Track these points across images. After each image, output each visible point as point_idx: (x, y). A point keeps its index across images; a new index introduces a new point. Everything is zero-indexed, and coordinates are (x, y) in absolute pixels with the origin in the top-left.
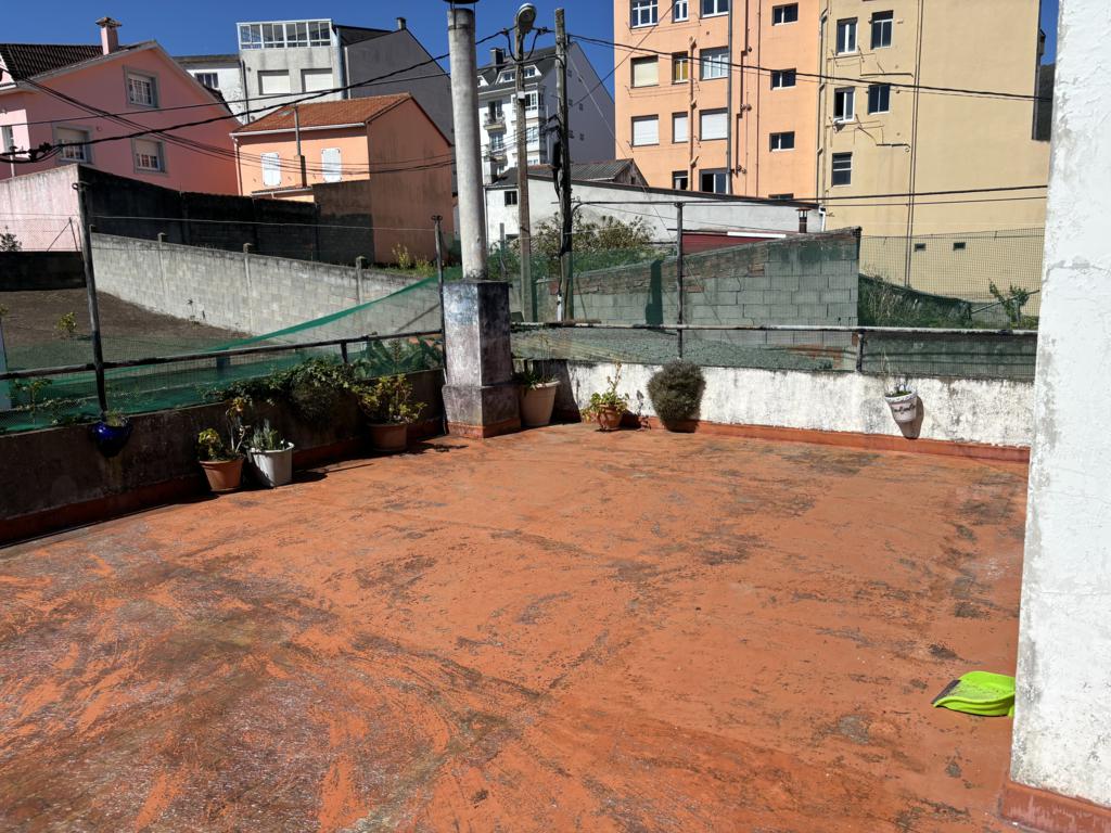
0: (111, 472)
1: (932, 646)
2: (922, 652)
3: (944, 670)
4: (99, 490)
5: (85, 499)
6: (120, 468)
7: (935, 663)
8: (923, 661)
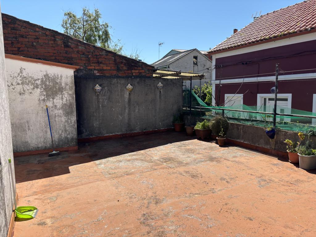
0: (272, 143)
1: (46, 224)
2: (49, 221)
3: (39, 219)
4: (269, 146)
5: (265, 147)
6: (274, 143)
7: (42, 220)
8: (46, 218)
